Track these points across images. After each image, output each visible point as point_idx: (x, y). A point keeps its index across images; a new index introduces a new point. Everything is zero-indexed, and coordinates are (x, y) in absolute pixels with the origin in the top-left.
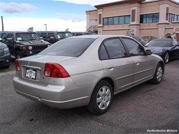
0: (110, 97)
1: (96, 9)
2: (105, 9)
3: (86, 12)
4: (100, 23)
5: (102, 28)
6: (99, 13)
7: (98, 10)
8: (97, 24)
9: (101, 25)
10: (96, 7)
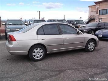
0: (43, 54)
1: (95, 4)
2: (101, 4)
3: (89, 6)
4: (97, 13)
5: (98, 17)
6: (97, 7)
7: (97, 5)
8: (95, 14)
9: (98, 15)
10: (95, 3)
